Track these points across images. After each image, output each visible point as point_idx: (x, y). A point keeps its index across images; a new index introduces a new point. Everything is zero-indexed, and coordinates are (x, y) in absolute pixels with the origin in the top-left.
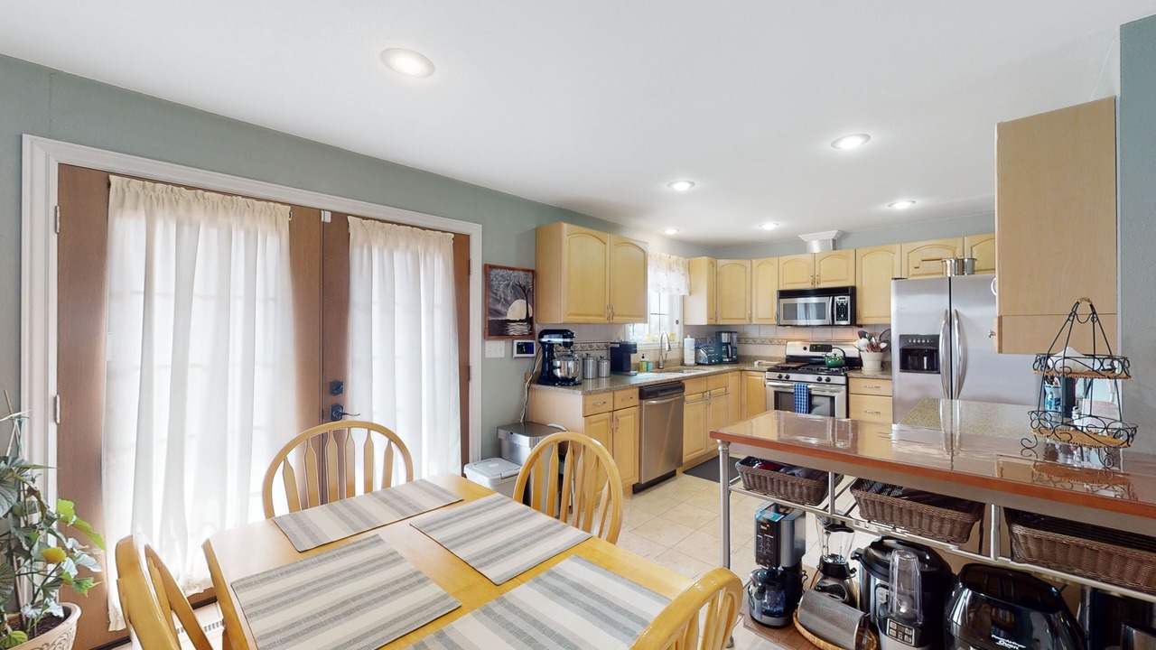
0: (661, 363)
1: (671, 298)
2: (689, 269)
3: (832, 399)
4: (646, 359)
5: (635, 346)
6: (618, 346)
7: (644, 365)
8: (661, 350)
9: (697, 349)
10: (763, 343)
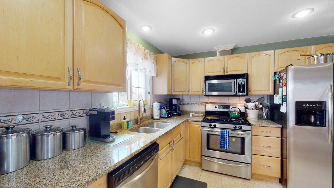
0: (139, 120)
1: (145, 77)
2: (157, 61)
3: (243, 139)
4: (127, 120)
5: (113, 113)
6: (96, 113)
7: (126, 125)
8: (139, 111)
9: (161, 108)
10: (192, 104)
